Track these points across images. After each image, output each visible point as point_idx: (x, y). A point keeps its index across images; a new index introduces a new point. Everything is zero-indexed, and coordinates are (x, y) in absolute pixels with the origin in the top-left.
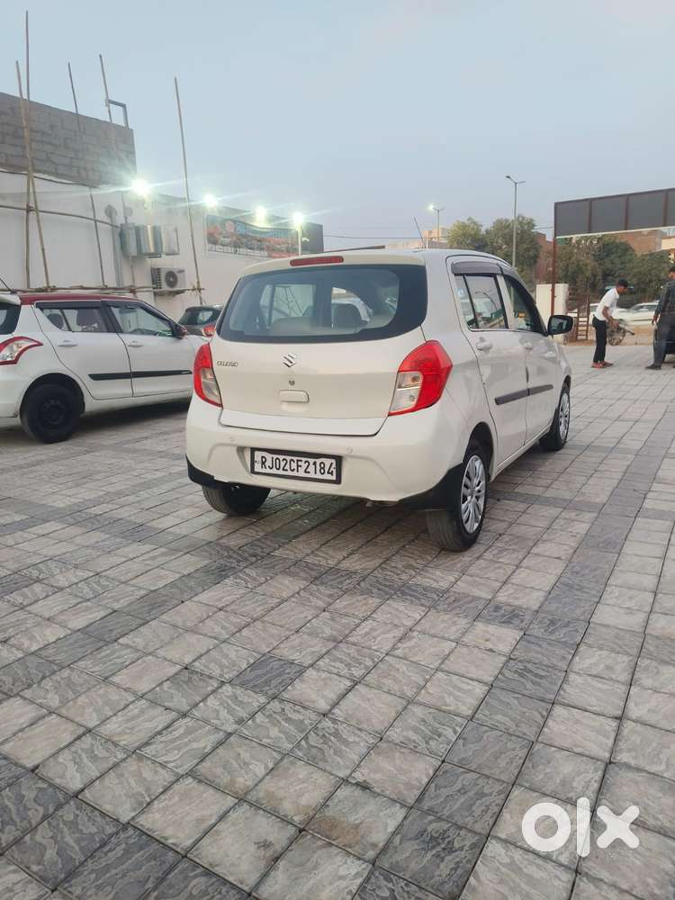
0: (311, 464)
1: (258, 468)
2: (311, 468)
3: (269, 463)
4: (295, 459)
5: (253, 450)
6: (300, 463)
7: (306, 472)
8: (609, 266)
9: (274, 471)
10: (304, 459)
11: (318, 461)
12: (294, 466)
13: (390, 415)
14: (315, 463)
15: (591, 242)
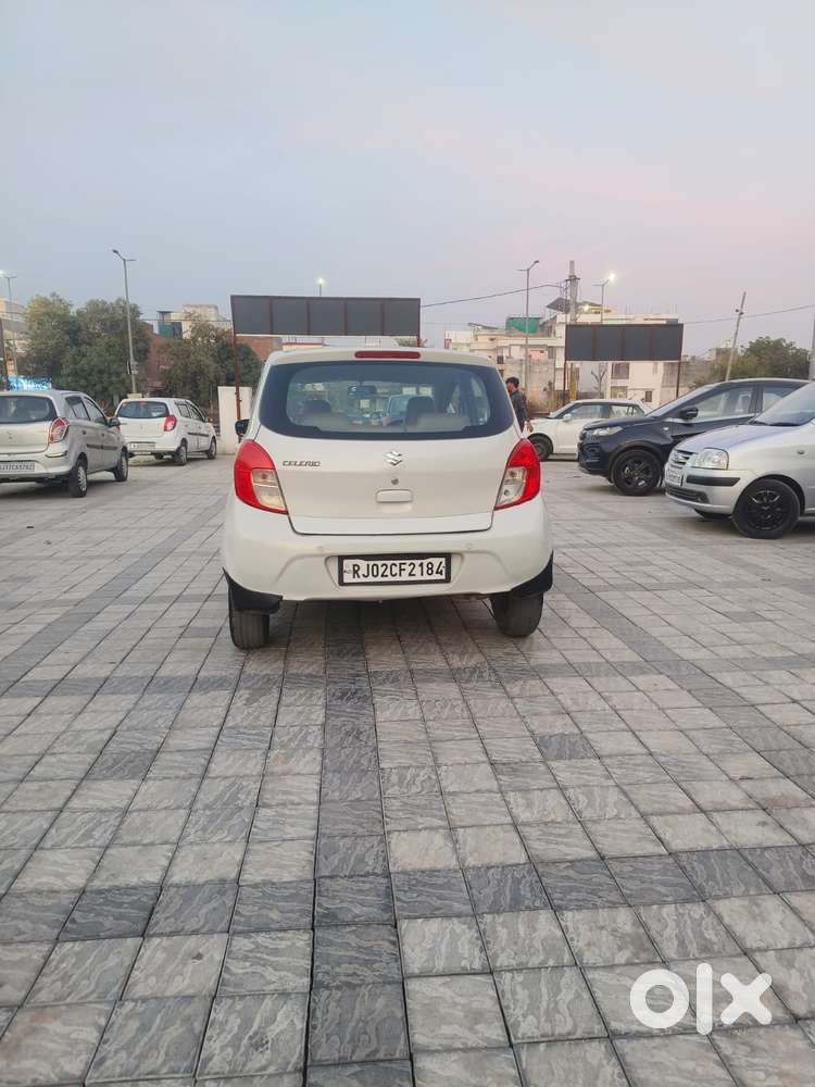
0: (417, 566)
1: (348, 578)
2: (417, 570)
3: (363, 571)
4: (397, 562)
5: (341, 558)
6: (403, 567)
7: (410, 575)
8: (232, 369)
9: (371, 579)
10: (408, 562)
11: (425, 562)
12: (396, 570)
13: (496, 508)
14: (421, 565)
15: (208, 341)
